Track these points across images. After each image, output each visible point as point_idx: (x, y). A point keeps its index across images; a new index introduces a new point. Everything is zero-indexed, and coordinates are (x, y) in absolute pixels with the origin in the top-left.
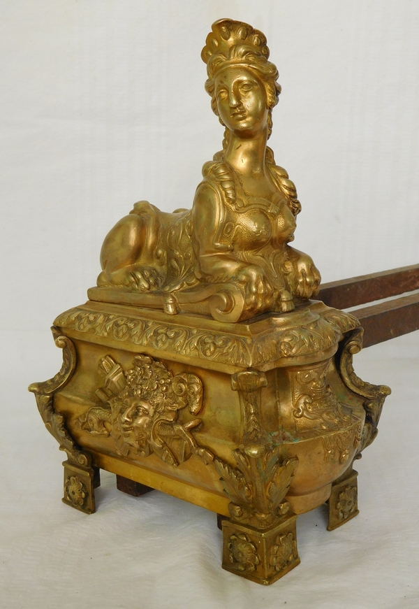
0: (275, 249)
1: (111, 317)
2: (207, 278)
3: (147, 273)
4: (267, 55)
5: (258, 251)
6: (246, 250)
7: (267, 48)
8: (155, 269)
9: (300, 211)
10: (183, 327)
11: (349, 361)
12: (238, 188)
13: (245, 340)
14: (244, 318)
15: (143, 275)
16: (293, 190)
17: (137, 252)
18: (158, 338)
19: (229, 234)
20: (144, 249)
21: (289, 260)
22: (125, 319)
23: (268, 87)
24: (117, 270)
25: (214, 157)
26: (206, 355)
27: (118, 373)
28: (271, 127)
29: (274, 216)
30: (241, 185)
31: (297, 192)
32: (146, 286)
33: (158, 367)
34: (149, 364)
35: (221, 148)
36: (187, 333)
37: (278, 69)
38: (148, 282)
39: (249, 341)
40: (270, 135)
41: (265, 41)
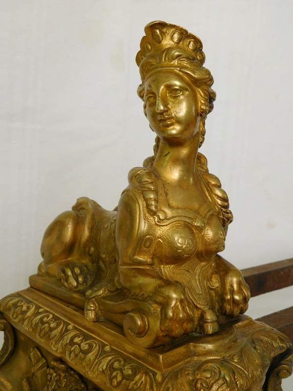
0: (201, 261)
1: (41, 310)
2: (125, 291)
3: (77, 271)
4: (202, 60)
5: (181, 265)
6: (167, 264)
7: (202, 53)
8: (86, 266)
9: (231, 221)
10: (98, 340)
11: (278, 382)
12: (161, 198)
13: (155, 374)
14: (159, 343)
15: (73, 272)
16: (225, 200)
17: (70, 248)
18: (72, 349)
19: (148, 247)
20: (77, 245)
21: (216, 273)
22: (51, 316)
23: (200, 93)
24: (52, 263)
25: (144, 163)
26: (111, 384)
27: (43, 368)
28: (204, 135)
29: (200, 229)
30: (167, 194)
31: (230, 202)
32: (75, 284)
33: (71, 375)
34: (63, 371)
35: (151, 154)
36: (99, 348)
37: (212, 74)
38: (77, 280)
39: (159, 378)
40: (202, 143)
41: (201, 46)
